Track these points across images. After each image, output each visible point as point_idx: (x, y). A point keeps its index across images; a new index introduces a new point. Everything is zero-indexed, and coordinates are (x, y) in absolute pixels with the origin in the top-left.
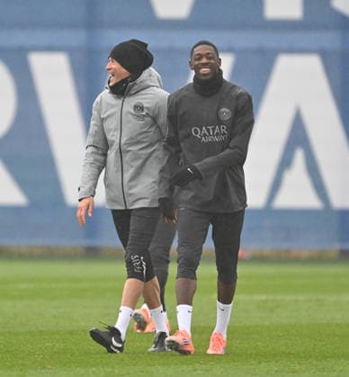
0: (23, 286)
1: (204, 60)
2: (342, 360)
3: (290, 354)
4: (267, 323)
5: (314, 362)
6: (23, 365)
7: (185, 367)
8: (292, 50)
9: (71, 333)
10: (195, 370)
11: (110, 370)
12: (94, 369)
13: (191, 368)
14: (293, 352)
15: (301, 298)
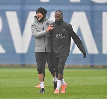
0: (4, 75)
1: (58, 16)
2: (91, 95)
3: (77, 93)
4: (71, 85)
5: (84, 96)
6: (4, 97)
7: (48, 97)
8: (77, 11)
9: (17, 88)
10: (51, 98)
11: (28, 98)
12: (24, 98)
13: (50, 97)
14: (78, 93)
15: (80, 78)
